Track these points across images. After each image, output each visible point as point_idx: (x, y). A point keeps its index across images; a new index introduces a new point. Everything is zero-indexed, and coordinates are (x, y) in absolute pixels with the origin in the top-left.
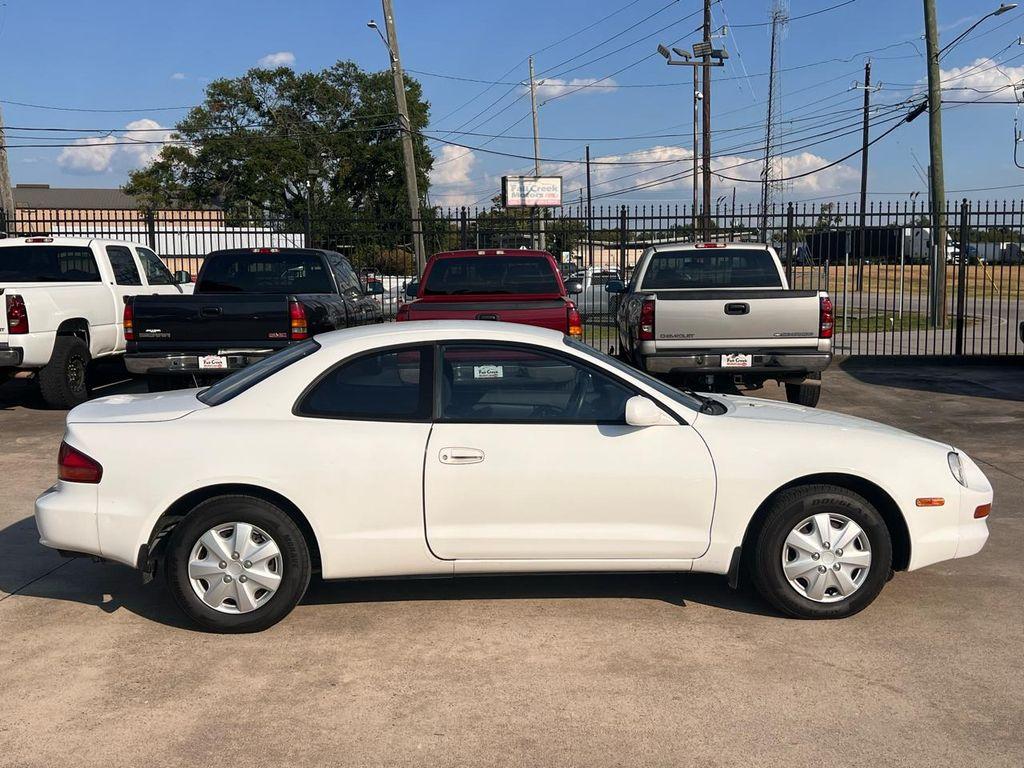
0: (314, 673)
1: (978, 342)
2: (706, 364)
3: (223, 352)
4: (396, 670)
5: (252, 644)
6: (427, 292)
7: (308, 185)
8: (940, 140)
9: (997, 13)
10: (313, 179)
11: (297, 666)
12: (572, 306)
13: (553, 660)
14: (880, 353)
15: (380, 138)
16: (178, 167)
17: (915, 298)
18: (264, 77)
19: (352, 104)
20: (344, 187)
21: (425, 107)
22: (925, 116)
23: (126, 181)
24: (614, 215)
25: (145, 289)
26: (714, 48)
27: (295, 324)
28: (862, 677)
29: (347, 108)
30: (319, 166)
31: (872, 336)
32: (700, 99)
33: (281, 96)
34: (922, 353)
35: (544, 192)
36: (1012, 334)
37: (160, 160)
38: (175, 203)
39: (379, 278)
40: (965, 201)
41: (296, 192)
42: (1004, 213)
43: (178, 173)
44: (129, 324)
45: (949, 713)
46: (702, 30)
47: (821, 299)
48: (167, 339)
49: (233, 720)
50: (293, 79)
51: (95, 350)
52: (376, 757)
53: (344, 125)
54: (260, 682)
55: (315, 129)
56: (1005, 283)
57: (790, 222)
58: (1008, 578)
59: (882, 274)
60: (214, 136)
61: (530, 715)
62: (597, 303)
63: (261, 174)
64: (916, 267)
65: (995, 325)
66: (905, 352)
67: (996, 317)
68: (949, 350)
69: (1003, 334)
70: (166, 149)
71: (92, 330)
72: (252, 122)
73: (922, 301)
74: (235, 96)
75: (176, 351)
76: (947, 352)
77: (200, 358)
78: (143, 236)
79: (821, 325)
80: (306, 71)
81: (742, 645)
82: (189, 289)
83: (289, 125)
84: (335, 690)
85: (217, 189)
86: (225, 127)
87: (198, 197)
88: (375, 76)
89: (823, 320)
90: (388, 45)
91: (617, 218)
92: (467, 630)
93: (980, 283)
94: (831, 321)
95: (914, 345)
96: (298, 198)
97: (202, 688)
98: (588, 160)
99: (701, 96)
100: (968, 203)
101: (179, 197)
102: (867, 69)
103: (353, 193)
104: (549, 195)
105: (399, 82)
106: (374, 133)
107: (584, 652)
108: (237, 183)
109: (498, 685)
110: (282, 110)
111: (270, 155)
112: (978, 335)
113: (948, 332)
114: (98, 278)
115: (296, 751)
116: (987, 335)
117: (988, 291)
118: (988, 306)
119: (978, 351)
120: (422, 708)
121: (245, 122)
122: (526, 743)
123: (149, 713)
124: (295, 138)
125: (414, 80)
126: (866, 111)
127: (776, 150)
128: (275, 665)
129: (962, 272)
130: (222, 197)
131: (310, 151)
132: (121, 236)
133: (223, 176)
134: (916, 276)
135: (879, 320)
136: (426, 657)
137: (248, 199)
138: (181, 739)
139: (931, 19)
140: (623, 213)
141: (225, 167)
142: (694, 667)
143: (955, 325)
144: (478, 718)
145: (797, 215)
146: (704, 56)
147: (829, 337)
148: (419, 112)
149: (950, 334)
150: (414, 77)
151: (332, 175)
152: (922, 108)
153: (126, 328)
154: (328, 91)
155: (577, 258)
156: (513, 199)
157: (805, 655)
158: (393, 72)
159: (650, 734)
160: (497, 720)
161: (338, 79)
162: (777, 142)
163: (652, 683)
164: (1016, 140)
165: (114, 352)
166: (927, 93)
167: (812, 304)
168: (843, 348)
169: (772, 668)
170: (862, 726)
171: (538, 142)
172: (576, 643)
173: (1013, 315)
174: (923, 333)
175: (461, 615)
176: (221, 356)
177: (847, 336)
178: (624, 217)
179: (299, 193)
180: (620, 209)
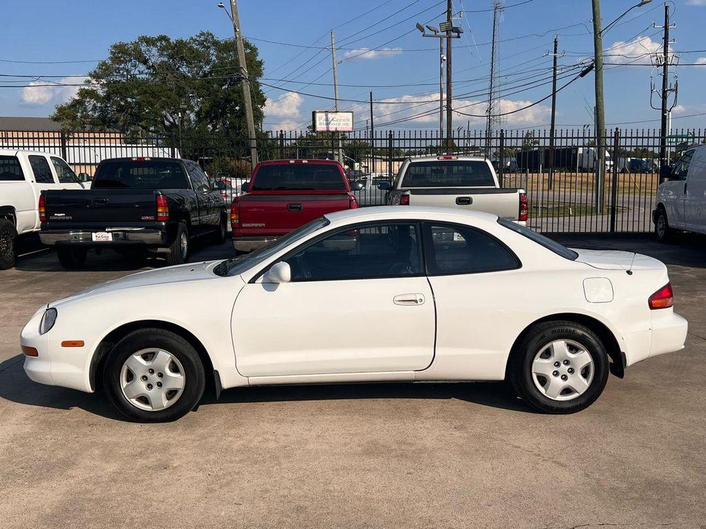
0: (152, 460)
1: (625, 223)
2: (444, 238)
3: (109, 230)
4: (212, 456)
5: (110, 439)
6: (254, 188)
7: (180, 116)
8: (602, 89)
9: (640, 5)
10: (184, 111)
11: (141, 454)
12: (353, 198)
13: (325, 447)
14: (561, 231)
15: (230, 84)
16: (90, 103)
17: (584, 194)
18: (149, 42)
19: (210, 61)
20: (206, 117)
21: (261, 63)
22: (592, 73)
23: (53, 112)
24: (384, 137)
25: (57, 186)
26: (454, 26)
27: (160, 210)
28: (539, 455)
29: (207, 63)
30: (187, 102)
31: (556, 219)
32: (444, 60)
33: (161, 55)
34: (588, 231)
35: (341, 122)
36: (647, 218)
37: (77, 98)
38: (88, 127)
39: (228, 179)
40: (617, 129)
41: (172, 120)
42: (643, 138)
43: (90, 107)
44: (43, 210)
45: (598, 480)
46: (446, 14)
47: (520, 194)
48: (69, 220)
49: (89, 496)
50: (169, 43)
51: (20, 229)
52: (190, 522)
53: (205, 75)
54: (111, 467)
55: (184, 77)
56: (643, 185)
57: (502, 143)
58: (641, 384)
59: (563, 179)
60: (115, 82)
61: (305, 487)
62: (373, 197)
63: (148, 108)
64: (585, 174)
65: (636, 213)
66: (577, 230)
67: (637, 207)
68: (606, 228)
69: (642, 219)
70: (82, 90)
71: (18, 214)
72: (141, 72)
73: (589, 196)
74: (130, 55)
75: (76, 229)
76: (605, 230)
77: (93, 234)
78: (57, 149)
79: (520, 212)
80: (179, 38)
81: (457, 434)
82: (88, 186)
83: (167, 75)
84: (167, 472)
85: (117, 118)
86: (123, 75)
87: (103, 124)
88: (226, 42)
89: (521, 208)
90: (233, 19)
91: (386, 139)
92: (266, 426)
93: (627, 184)
94: (527, 209)
95: (583, 225)
96: (173, 124)
97: (69, 472)
98: (371, 100)
99: (445, 58)
100: (619, 130)
101: (90, 123)
102: (556, 42)
103: (211, 122)
104: (345, 124)
105: (240, 46)
106: (225, 81)
107: (348, 441)
108: (131, 114)
109: (284, 466)
110: (162, 64)
111: (153, 94)
112: (625, 218)
113: (605, 218)
114: (23, 178)
115: (132, 519)
116: (631, 219)
117: (632, 190)
118: (632, 200)
119: (625, 230)
120: (228, 484)
121: (136, 72)
122: (299, 509)
123: (27, 492)
124: (171, 84)
125: (252, 45)
126: (555, 70)
127: (496, 95)
128: (124, 454)
129: (615, 177)
130: (121, 124)
131: (181, 93)
132: (42, 149)
133: (121, 109)
134: (585, 180)
135: (560, 209)
136: (235, 446)
137: (139, 125)
138: (48, 511)
139: (596, 8)
140: (391, 135)
141: (123, 103)
142: (423, 450)
143: (610, 211)
144: (267, 491)
145: (506, 138)
146: (447, 31)
147: (526, 220)
148: (255, 67)
149: (607, 218)
150: (252, 43)
151: (196, 109)
152: (590, 68)
153: (40, 213)
154: (193, 52)
155: (365, 167)
156: (321, 127)
157: (501, 440)
158: (236, 38)
159: (389, 501)
160: (281, 493)
161: (201, 44)
162: (497, 89)
163: (394, 463)
164: (652, 91)
165: (34, 230)
166: (594, 58)
167: (514, 198)
168: (536, 227)
169: (477, 450)
170: (538, 492)
171: (337, 89)
172: (343, 434)
173: (648, 205)
174: (589, 218)
175: (264, 415)
176: (108, 232)
177: (539, 220)
178: (391, 139)
179: (174, 121)
180: (388, 133)
